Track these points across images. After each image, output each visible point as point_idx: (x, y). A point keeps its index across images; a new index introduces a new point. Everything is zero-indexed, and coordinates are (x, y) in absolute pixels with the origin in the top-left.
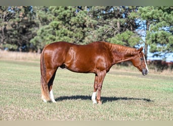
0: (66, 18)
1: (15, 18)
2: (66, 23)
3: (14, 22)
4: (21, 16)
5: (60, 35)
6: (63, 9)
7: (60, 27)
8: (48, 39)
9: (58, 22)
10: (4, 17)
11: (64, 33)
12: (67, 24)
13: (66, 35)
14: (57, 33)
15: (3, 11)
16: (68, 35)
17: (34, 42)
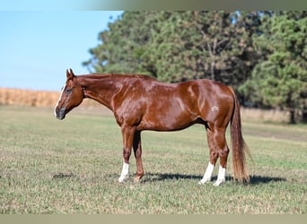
0: (296, 46)
1: (231, 49)
2: (296, 55)
3: (229, 55)
4: (241, 45)
5: (285, 76)
6: (292, 31)
7: (285, 62)
8: (265, 83)
9: (282, 55)
10: (215, 47)
11: (291, 73)
12: (299, 58)
13: (295, 76)
14: (280, 74)
15: (213, 37)
16: (299, 77)
17: (245, 90)
